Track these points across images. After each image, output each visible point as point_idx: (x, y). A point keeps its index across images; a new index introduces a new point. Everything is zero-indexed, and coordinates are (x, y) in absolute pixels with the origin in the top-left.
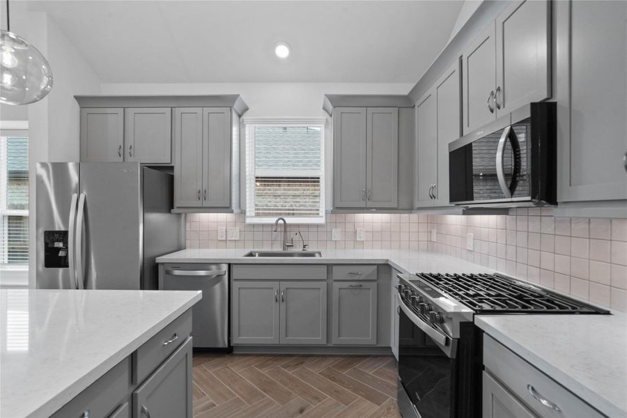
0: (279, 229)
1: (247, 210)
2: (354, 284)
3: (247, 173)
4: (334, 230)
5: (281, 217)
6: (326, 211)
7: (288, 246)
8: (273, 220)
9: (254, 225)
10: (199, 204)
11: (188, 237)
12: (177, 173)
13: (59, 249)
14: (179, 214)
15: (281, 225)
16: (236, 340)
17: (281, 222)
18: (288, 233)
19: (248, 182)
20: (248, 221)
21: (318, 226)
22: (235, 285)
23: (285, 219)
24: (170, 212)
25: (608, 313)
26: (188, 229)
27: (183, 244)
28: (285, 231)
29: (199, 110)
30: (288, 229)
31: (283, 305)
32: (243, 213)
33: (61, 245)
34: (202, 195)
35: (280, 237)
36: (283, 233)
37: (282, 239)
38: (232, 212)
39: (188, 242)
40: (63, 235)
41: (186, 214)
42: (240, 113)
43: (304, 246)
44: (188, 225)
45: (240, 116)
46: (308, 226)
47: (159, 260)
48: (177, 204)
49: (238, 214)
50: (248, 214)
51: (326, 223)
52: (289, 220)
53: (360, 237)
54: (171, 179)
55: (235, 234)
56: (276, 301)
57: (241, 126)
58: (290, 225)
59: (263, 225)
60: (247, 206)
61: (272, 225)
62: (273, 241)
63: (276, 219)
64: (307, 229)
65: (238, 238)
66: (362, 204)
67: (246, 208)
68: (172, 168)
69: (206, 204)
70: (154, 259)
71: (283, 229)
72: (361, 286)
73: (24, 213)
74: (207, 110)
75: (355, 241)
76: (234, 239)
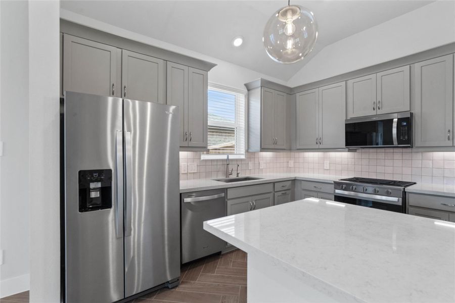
2: (283, 192)
4: (249, 163)
6: (246, 151)
7: (230, 174)
9: (206, 161)
10: (186, 144)
20: (202, 158)
21: (242, 160)
22: (229, 203)
25: (415, 183)
29: (186, 68)
34: (188, 136)
37: (225, 170)
43: (238, 174)
46: (237, 160)
51: (247, 158)
53: (261, 167)
55: (194, 168)
56: (251, 209)
59: (212, 160)
64: (236, 163)
66: (273, 147)
69: (190, 145)
72: (286, 193)
74: (191, 69)
76: (193, 172)
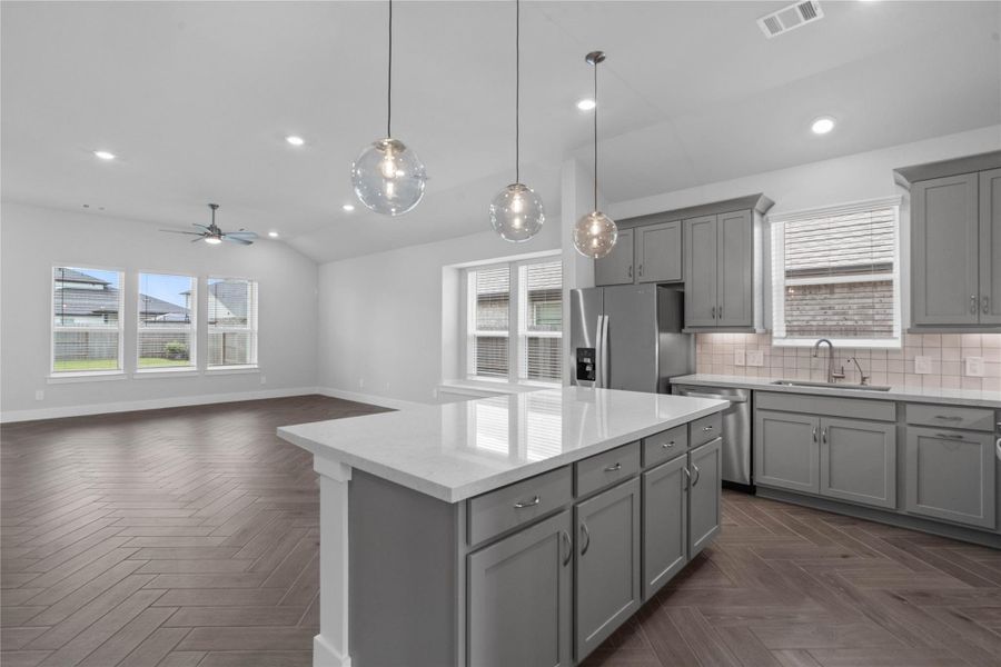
0: (820, 355)
1: (775, 329)
2: (947, 432)
3: (774, 284)
4: (918, 359)
5: (823, 338)
6: (903, 330)
7: (836, 377)
8: (811, 342)
9: (783, 349)
10: (713, 322)
11: (698, 361)
12: (688, 290)
13: (586, 364)
14: (689, 335)
15: (825, 349)
16: (760, 479)
17: (824, 344)
18: (836, 362)
19: (774, 294)
20: (776, 343)
21: (887, 351)
22: (759, 416)
23: (831, 341)
24: (680, 332)
26: (698, 351)
27: (693, 369)
28: (832, 357)
29: (713, 218)
30: (836, 355)
31: (825, 448)
32: (768, 333)
33: (589, 361)
34: (717, 313)
35: (824, 364)
36: (827, 361)
37: (827, 368)
38: (754, 332)
39: (698, 367)
40: (591, 353)
41: (696, 334)
42: (763, 211)
43: (864, 379)
44: (698, 346)
45: (763, 214)
46: (871, 351)
47: (672, 381)
48: (688, 322)
49: (763, 334)
50: (775, 334)
51: (904, 347)
52: (837, 343)
53: (975, 371)
54: (682, 295)
55: (757, 358)
56: (815, 440)
57: (766, 226)
58: (840, 350)
59: (797, 349)
60: (775, 324)
61: (810, 349)
62: (812, 370)
63: (816, 341)
64: (868, 356)
65: (761, 364)
66: (973, 319)
67: (772, 326)
68: (682, 285)
69: (721, 323)
70: (667, 379)
71: (828, 354)
72: (961, 437)
73: (558, 334)
74: (721, 217)
75: (963, 375)
76: (756, 365)
